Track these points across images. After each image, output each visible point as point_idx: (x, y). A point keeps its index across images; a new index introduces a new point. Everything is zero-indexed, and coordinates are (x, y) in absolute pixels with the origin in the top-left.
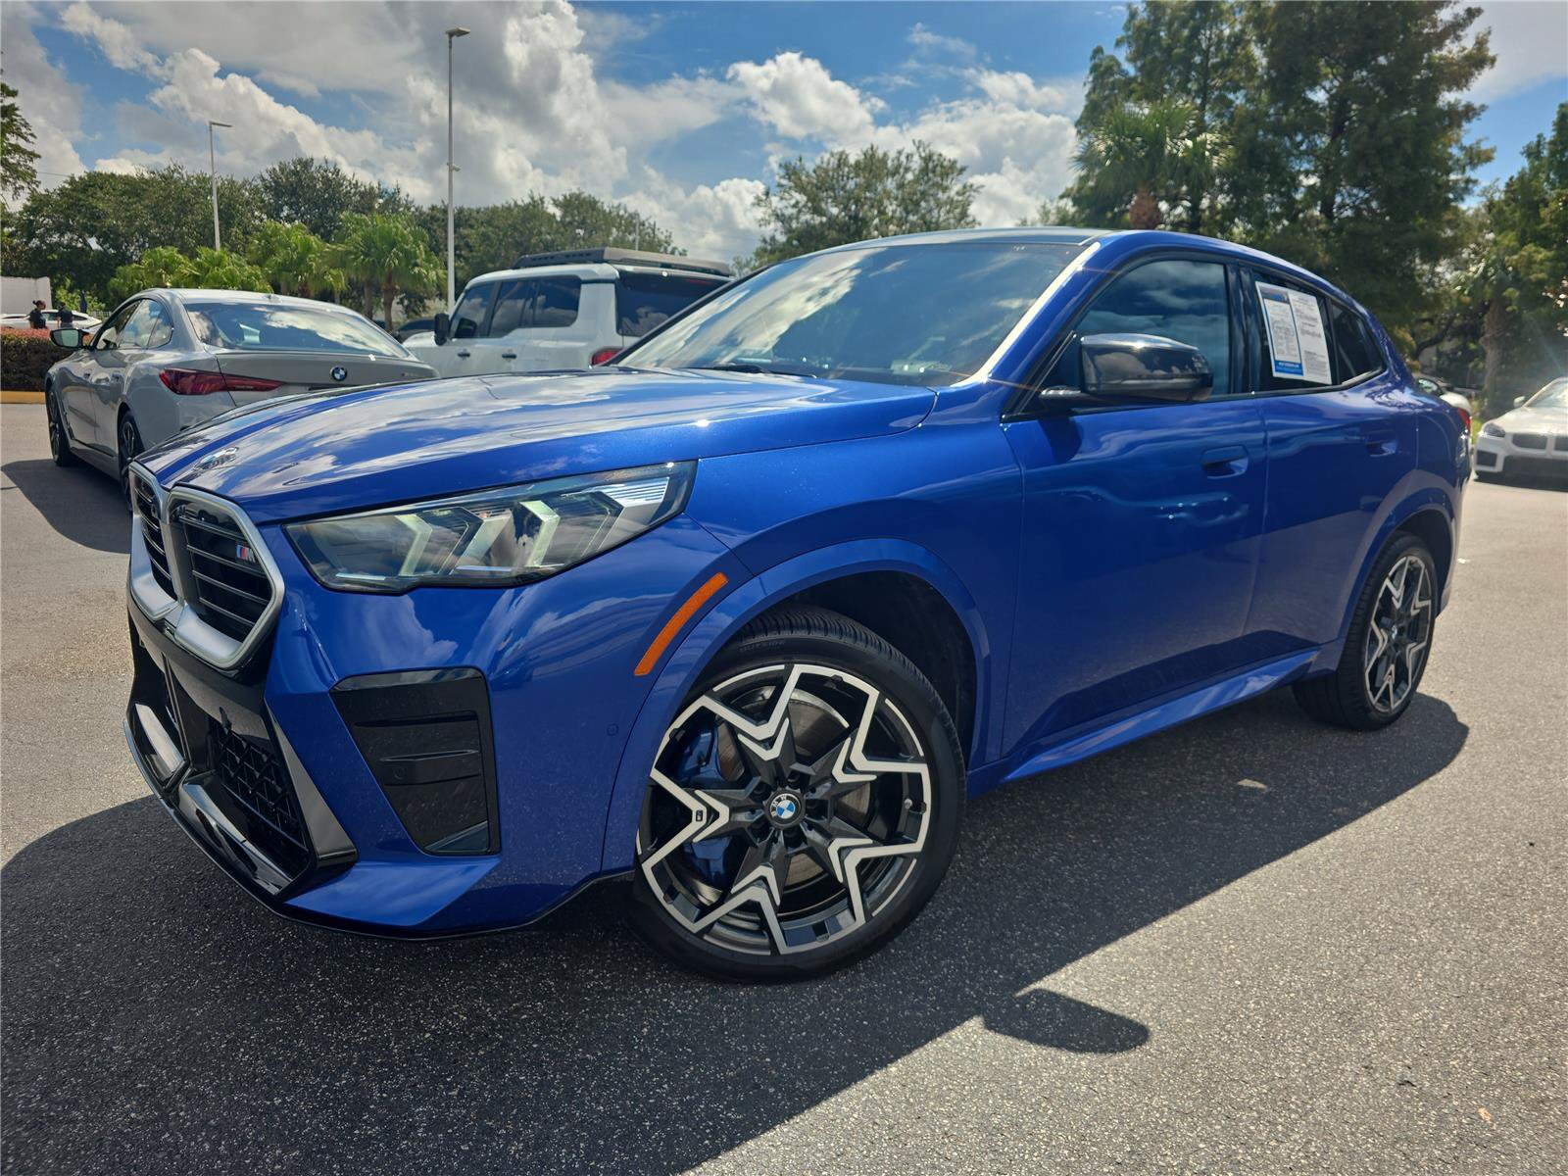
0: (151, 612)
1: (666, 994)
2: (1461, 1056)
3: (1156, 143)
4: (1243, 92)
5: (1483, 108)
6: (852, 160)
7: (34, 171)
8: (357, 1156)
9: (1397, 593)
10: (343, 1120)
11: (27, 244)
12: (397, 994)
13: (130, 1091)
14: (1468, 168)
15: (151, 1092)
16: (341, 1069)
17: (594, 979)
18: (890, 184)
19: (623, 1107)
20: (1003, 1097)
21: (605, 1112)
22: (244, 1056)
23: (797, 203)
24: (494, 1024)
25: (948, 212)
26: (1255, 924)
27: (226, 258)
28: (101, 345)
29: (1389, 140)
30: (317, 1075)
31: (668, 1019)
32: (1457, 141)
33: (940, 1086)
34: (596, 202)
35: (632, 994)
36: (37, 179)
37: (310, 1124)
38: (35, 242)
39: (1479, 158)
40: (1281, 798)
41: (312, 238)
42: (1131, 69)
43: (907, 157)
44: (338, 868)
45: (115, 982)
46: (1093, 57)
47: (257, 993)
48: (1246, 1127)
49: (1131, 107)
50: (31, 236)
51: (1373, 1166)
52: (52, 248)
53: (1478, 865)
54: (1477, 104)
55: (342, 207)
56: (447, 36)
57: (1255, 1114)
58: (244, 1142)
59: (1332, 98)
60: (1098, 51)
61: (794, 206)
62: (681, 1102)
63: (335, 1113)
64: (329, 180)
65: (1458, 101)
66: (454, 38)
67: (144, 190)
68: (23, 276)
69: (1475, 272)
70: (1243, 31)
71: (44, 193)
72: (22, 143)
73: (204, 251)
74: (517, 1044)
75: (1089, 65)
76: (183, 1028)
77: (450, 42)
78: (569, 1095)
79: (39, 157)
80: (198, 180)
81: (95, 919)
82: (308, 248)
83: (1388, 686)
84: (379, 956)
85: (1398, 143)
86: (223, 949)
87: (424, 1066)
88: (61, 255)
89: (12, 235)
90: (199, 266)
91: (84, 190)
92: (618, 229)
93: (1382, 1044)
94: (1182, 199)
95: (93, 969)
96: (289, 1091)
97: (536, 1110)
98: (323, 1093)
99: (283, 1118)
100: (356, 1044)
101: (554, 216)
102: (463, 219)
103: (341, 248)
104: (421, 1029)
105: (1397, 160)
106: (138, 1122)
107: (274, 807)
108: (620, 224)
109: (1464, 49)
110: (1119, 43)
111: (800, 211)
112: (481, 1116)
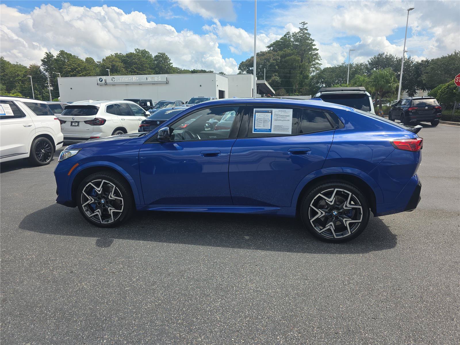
9: (330, 200)
41: (366, 78)
64: (387, 58)
66: (410, 11)
82: (364, 81)
83: (329, 229)
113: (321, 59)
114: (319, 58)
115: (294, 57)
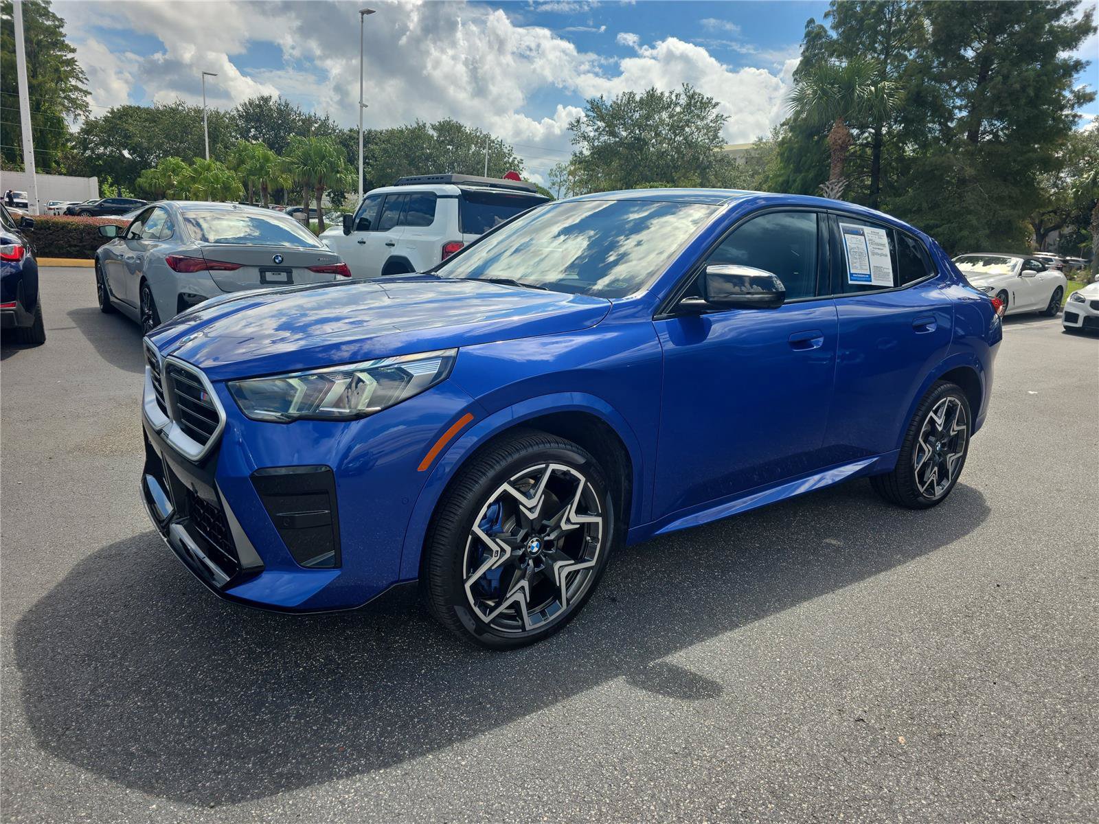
0: (155, 425)
1: (438, 652)
2: (900, 707)
3: (849, 88)
4: (915, 50)
5: (1088, 63)
6: (638, 98)
7: (87, 103)
8: (256, 729)
9: (940, 421)
10: (251, 711)
11: (83, 154)
12: (286, 646)
13: (138, 692)
14: (1076, 106)
15: (149, 692)
16: (252, 685)
17: (398, 642)
18: (665, 115)
19: (404, 711)
20: (619, 715)
21: (394, 713)
22: (200, 675)
23: (599, 128)
24: (339, 664)
25: (705, 134)
26: (801, 626)
27: (213, 165)
28: (130, 235)
29: (1017, 86)
30: (239, 687)
31: (437, 666)
32: (1070, 86)
33: (584, 708)
34: (461, 127)
35: (419, 652)
36: (89, 109)
37: (233, 712)
38: (88, 153)
39: (1084, 100)
40: (844, 551)
41: (269, 152)
42: (834, 35)
43: (676, 96)
44: (253, 574)
45: (132, 634)
46: (807, 26)
47: (209, 642)
48: (756, 738)
49: (834, 61)
50: (86, 149)
51: (823, 763)
52: (99, 157)
53: (957, 597)
54: (1084, 61)
55: (290, 130)
56: (360, 14)
57: (764, 732)
58: (197, 719)
59: (978, 56)
60: (811, 21)
61: (596, 130)
62: (436, 710)
63: (247, 707)
64: (281, 110)
65: (1070, 58)
66: (365, 15)
67: (159, 118)
68: (81, 176)
69: (1087, 178)
70: (915, 7)
71: (94, 119)
72: (79, 85)
73: (198, 160)
74: (350, 675)
75: (804, 31)
76: (168, 660)
77: (362, 18)
78: (376, 703)
79: (91, 94)
80: (195, 110)
81: (121, 599)
82: (267, 159)
83: (933, 480)
84: (278, 625)
85: (1024, 89)
86: (192, 618)
87: (297, 685)
88: (105, 161)
89: (73, 148)
90: (195, 170)
91: (120, 118)
92: (476, 145)
93: (854, 698)
94: (869, 127)
95: (119, 626)
96: (223, 695)
97: (356, 711)
98: (241, 697)
99: (219, 709)
100: (261, 672)
101: (432, 137)
102: (370, 138)
103: (288, 160)
104: (298, 666)
105: (1023, 101)
106: (141, 708)
107: (221, 539)
108: (477, 142)
109: (1075, 20)
110: (826, 15)
111: (600, 134)
112: (325, 712)
113: (86, 79)
114: (80, 75)
115: (9, 58)
